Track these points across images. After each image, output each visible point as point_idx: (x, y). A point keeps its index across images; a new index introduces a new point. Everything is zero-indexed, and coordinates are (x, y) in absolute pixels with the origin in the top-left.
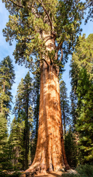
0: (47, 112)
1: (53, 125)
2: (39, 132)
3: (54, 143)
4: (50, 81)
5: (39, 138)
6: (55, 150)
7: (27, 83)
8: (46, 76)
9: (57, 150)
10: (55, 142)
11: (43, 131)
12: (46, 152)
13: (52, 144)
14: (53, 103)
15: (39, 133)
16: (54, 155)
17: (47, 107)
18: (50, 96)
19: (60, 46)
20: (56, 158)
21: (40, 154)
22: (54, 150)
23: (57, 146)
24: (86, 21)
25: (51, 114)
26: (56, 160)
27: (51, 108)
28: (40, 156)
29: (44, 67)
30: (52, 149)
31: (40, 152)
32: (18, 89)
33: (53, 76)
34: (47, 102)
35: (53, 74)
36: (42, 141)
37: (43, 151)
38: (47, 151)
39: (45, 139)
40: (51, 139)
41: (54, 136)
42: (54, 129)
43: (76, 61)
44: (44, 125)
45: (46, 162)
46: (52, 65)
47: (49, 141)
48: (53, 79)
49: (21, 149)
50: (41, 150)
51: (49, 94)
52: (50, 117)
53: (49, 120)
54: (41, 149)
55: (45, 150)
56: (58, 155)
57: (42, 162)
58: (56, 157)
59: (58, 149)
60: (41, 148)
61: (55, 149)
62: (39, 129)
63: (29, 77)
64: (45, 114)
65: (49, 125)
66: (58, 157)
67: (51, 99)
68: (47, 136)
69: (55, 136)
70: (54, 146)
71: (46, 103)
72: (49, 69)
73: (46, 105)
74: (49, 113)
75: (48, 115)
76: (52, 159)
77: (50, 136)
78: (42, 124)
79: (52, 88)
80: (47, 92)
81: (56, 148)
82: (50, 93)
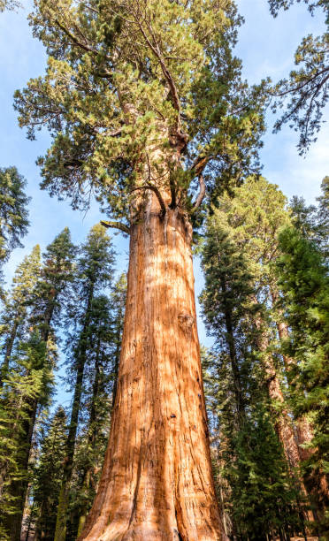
0: (159, 342)
1: (180, 387)
2: (126, 407)
3: (185, 451)
4: (166, 249)
5: (125, 429)
6: (189, 478)
7: (60, 256)
8: (154, 236)
9: (197, 477)
10: (188, 445)
11: (144, 403)
12: (157, 484)
13: (175, 455)
14: (179, 317)
15: (125, 410)
16: (187, 495)
17: (158, 326)
18: (169, 292)
19: (198, 170)
20: (197, 510)
21: (128, 491)
22: (186, 477)
23: (196, 462)
24: (278, 126)
25: (173, 350)
26: (198, 515)
27: (172, 331)
28: (132, 496)
29: (148, 210)
30: (176, 471)
31: (128, 480)
32: (17, 272)
33: (176, 239)
34: (157, 311)
35: (178, 234)
36: (136, 440)
37: (144, 479)
38: (159, 477)
39: (153, 431)
40: (174, 433)
41: (182, 423)
42: (182, 400)
43: (220, 225)
44: (145, 384)
45: (158, 522)
46: (176, 211)
47: (168, 443)
48: (177, 246)
49: (13, 470)
50: (135, 475)
51: (165, 289)
52: (167, 358)
53: (165, 367)
54: (135, 470)
55: (151, 476)
56: (201, 494)
57: (144, 523)
58: (197, 502)
59: (200, 472)
60: (136, 465)
61: (188, 471)
62: (125, 396)
63: (67, 241)
64: (149, 348)
65: (164, 385)
66: (203, 505)
67: (172, 302)
68: (159, 424)
69: (187, 425)
70: (186, 462)
71: (153, 311)
72: (167, 217)
73: (155, 318)
74: (165, 344)
75: (160, 351)
76: (178, 512)
77: (171, 424)
78: (136, 380)
79: (174, 273)
80: (160, 281)
81: (195, 470)
82: (169, 284)
